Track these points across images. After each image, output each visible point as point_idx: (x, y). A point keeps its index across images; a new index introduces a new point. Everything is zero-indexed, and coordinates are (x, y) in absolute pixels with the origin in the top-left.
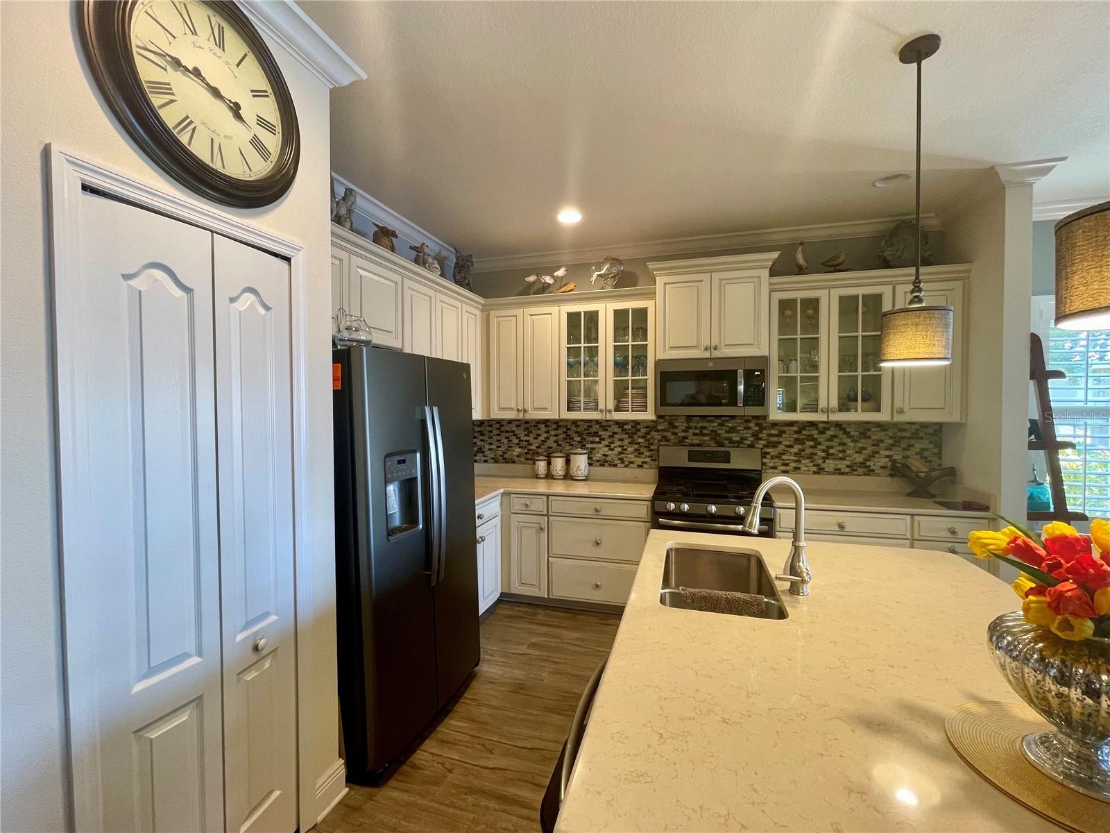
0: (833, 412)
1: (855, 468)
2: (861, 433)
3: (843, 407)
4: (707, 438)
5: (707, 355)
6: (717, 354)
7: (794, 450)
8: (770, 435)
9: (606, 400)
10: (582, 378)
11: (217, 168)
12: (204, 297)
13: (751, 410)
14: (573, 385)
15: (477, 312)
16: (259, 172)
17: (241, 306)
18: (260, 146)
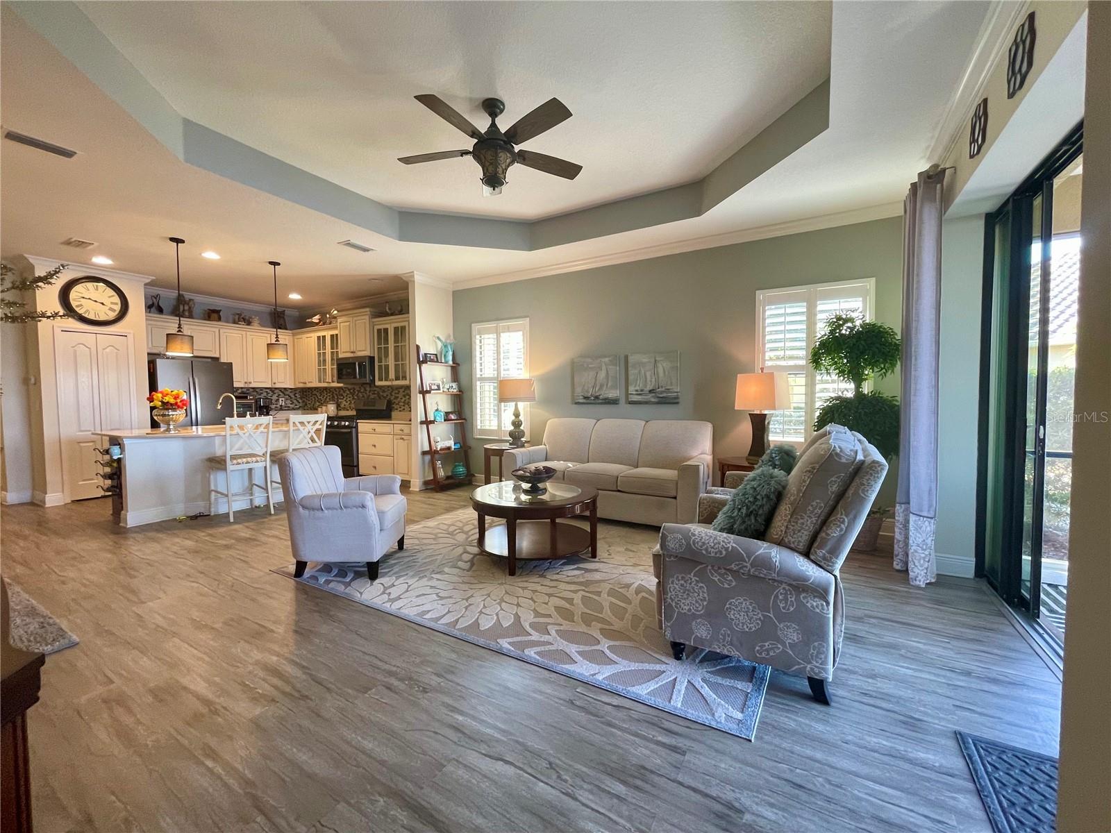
0: (393, 380)
3: (397, 378)
4: (376, 395)
5: (352, 355)
6: (356, 355)
7: (403, 400)
8: (395, 393)
9: (329, 379)
10: (322, 367)
11: (97, 319)
12: (94, 350)
13: (363, 381)
14: (319, 370)
15: (287, 337)
16: (112, 316)
17: (107, 350)
18: (111, 309)
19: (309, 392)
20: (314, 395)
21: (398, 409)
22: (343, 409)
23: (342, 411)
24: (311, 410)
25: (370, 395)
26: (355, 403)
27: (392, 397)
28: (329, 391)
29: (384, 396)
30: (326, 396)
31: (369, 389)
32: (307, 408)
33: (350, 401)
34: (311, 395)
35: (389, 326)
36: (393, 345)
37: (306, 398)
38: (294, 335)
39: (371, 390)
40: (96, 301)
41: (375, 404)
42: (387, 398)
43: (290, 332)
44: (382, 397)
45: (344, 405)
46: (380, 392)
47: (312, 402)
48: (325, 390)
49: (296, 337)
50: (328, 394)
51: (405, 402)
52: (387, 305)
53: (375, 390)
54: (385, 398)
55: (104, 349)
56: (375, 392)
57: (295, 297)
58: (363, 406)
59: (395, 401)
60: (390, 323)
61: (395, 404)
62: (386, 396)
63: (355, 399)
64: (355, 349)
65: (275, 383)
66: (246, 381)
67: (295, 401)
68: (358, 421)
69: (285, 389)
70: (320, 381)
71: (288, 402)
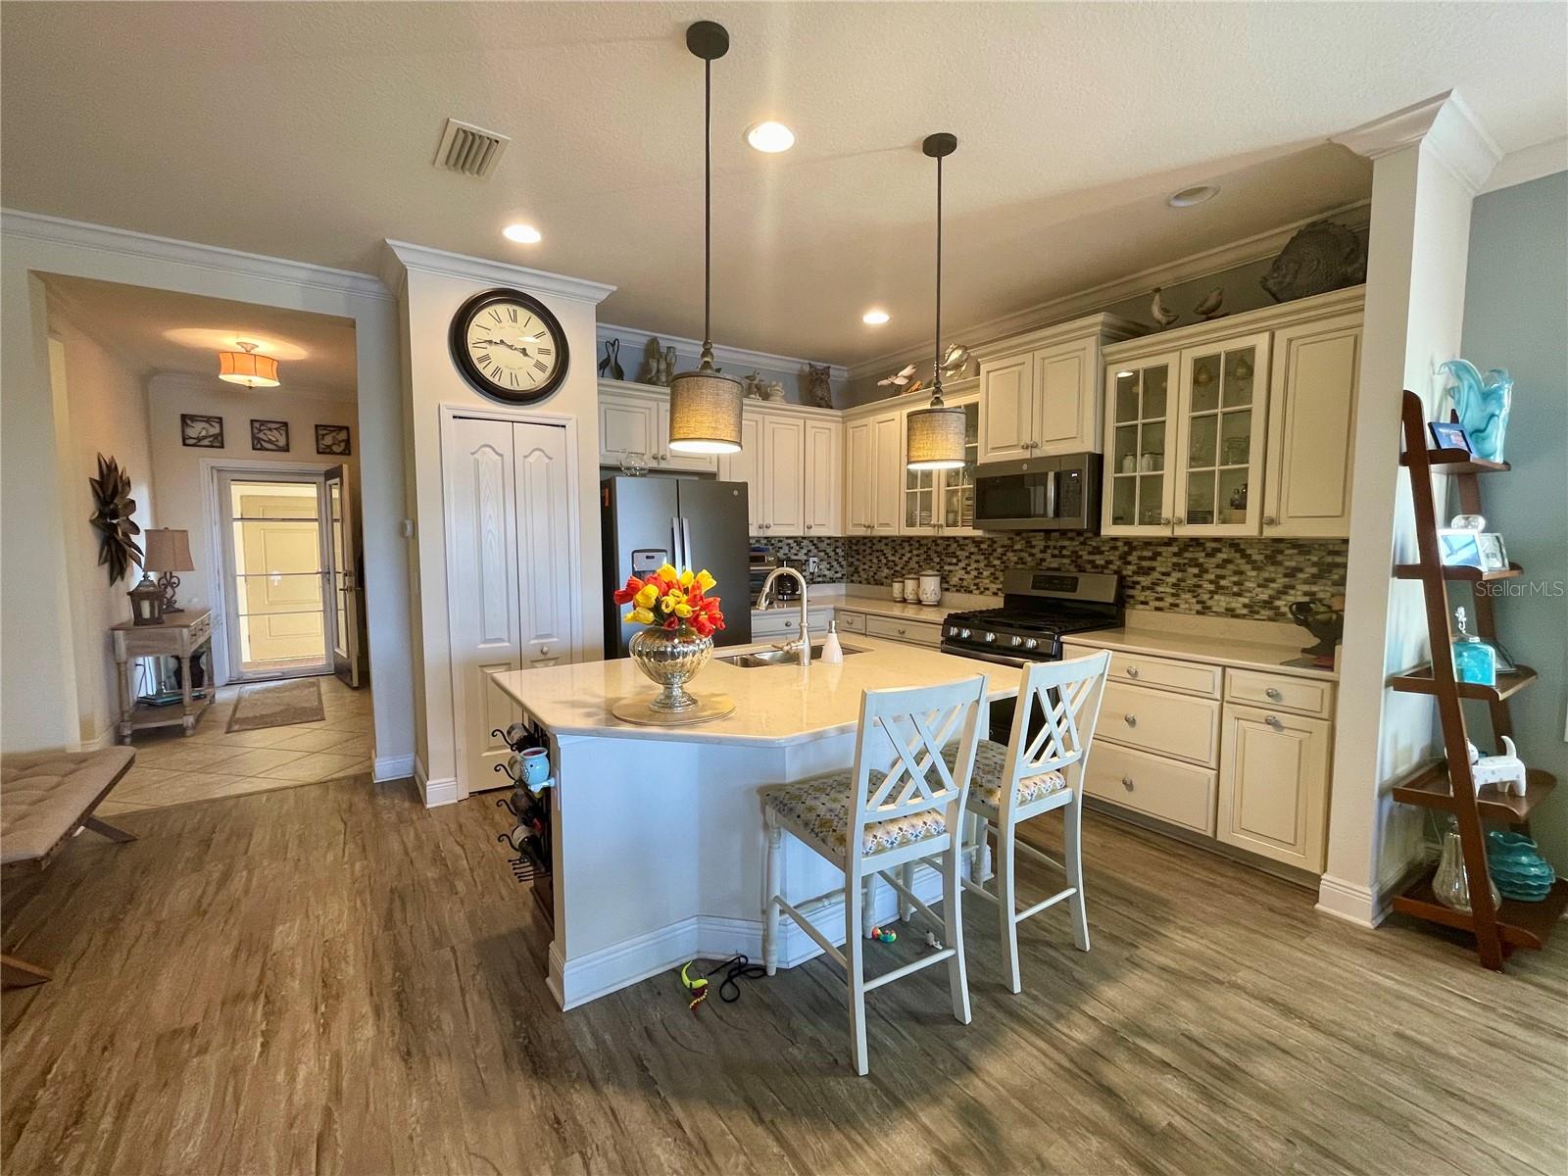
1: (1256, 608)
2: (1266, 557)
3: (1196, 516)
4: (1067, 561)
5: (1026, 455)
6: (1037, 453)
7: (1171, 580)
8: (1141, 558)
9: (938, 514)
10: (919, 490)
11: (515, 387)
12: (508, 458)
13: (1067, 523)
14: (911, 497)
15: (832, 426)
16: (541, 379)
17: (531, 459)
18: (540, 366)
19: (864, 544)
20: (877, 551)
21: (1151, 603)
22: (954, 589)
23: (953, 591)
24: (869, 583)
25: (1044, 560)
26: (994, 578)
27: (1131, 568)
28: (917, 545)
29: (1097, 562)
30: (909, 555)
31: (1043, 543)
32: (859, 579)
33: (976, 569)
34: (868, 551)
35: (1170, 360)
36: (1186, 414)
37: (857, 557)
38: (845, 420)
39: (1048, 547)
40: (513, 347)
41: (1073, 585)
42: (1107, 568)
43: (839, 413)
44: (1090, 566)
45: (960, 579)
46: (1080, 553)
47: (871, 567)
48: (909, 541)
49: (850, 424)
50: (915, 552)
51: (1183, 584)
52: (1157, 297)
53: (1064, 547)
54: (1100, 570)
55: (525, 457)
56: (1065, 552)
57: (876, 318)
58: (1034, 587)
59: (1139, 579)
60: (1179, 349)
61: (1138, 587)
62: (1102, 562)
63: (994, 566)
64: (1036, 438)
65: (809, 528)
66: (761, 522)
67: (835, 564)
68: (1064, 638)
69: (819, 538)
70: (911, 523)
71: (824, 566)
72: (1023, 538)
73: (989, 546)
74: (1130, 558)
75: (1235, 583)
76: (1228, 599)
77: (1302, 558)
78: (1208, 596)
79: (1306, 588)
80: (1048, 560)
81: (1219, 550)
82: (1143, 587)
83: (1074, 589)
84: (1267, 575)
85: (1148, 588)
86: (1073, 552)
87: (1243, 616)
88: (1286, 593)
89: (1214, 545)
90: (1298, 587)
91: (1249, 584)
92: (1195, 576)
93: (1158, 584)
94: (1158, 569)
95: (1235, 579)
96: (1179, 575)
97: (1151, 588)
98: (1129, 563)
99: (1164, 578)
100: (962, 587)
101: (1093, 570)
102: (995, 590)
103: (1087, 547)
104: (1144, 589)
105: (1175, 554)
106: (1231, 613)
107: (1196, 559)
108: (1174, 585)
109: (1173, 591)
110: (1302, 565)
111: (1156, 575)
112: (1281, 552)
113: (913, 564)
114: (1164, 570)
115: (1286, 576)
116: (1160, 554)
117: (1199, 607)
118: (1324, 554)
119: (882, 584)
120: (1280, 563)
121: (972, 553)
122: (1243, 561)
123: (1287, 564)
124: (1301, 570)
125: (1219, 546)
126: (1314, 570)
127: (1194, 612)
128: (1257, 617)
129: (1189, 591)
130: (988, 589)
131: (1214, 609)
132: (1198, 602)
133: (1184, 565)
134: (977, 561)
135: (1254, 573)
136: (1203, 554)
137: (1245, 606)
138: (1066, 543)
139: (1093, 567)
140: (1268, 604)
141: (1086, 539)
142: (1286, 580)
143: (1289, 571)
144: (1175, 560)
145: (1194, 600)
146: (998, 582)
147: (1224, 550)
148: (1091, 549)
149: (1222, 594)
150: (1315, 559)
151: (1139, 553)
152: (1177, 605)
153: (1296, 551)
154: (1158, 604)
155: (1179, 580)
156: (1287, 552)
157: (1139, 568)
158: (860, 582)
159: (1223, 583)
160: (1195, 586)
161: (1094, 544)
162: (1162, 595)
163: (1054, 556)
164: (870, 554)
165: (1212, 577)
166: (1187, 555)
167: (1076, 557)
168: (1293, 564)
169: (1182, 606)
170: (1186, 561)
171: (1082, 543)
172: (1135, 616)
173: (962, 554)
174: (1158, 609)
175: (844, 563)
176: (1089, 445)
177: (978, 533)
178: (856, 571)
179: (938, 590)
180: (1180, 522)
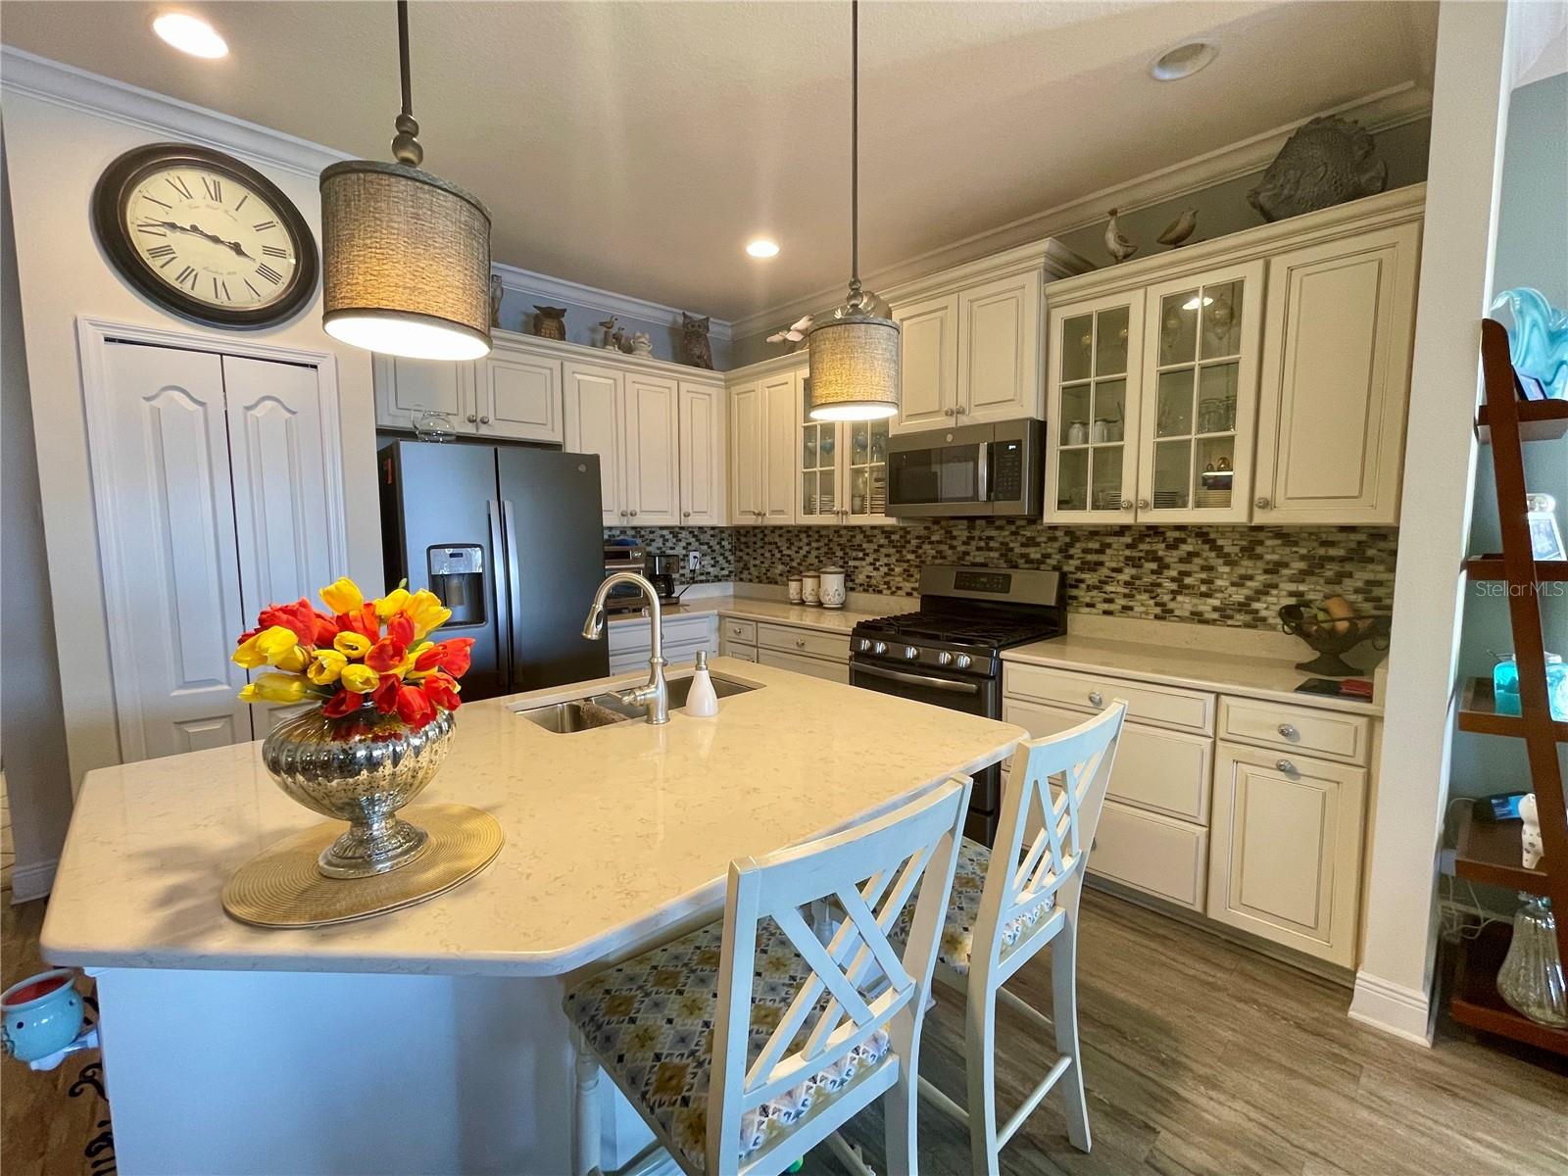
1: (1229, 612)
2: (1243, 549)
3: (1167, 498)
5: (950, 423)
9: (842, 498)
10: (818, 469)
11: (222, 301)
12: (216, 411)
13: (1004, 508)
14: (809, 478)
15: (713, 391)
16: (269, 292)
17: (258, 412)
18: (264, 271)
19: (755, 536)
20: (770, 543)
21: (1099, 606)
22: (861, 589)
23: (859, 592)
24: (760, 582)
25: (966, 553)
26: (908, 575)
27: (1075, 563)
28: (816, 536)
29: (1032, 556)
30: (807, 548)
31: (966, 534)
32: (749, 577)
33: (886, 565)
34: (760, 544)
35: (1134, 300)
36: (1153, 368)
37: (747, 550)
38: (728, 385)
39: (972, 538)
40: (215, 240)
41: (1005, 583)
42: (1043, 563)
43: (721, 375)
44: (1023, 561)
45: (868, 577)
46: (1011, 545)
47: (762, 562)
48: (805, 532)
49: (735, 390)
50: (814, 545)
51: (1137, 582)
52: (1112, 222)
53: (991, 538)
54: (1036, 566)
55: (248, 408)
56: (992, 544)
57: (762, 249)
58: (956, 588)
59: (1083, 576)
60: (1145, 286)
61: (1083, 586)
62: (1038, 556)
63: (908, 561)
64: (963, 401)
65: (687, 515)
66: (623, 508)
67: (720, 559)
68: (1004, 654)
69: (701, 528)
70: (809, 510)
71: (707, 561)
72: (941, 528)
73: (901, 537)
74: (1072, 551)
75: (1203, 582)
76: (1195, 601)
77: (1287, 550)
78: (1170, 596)
79: (1293, 587)
80: (972, 554)
81: (1184, 541)
82: (1088, 586)
83: (1007, 590)
84: (1242, 571)
85: (1095, 587)
86: (1002, 544)
87: (1213, 622)
88: (1267, 593)
89: (1177, 534)
90: (1282, 585)
91: (1219, 583)
92: (1153, 572)
93: (1106, 583)
94: (1107, 564)
95: (1204, 576)
96: (1133, 571)
97: (1099, 587)
98: (1071, 557)
99: (1114, 575)
100: (871, 586)
101: (1027, 566)
102: (909, 590)
103: (1019, 538)
104: (1089, 588)
105: (1128, 546)
106: (1197, 617)
107: (1155, 552)
108: (1127, 583)
109: (1127, 591)
110: (1286, 559)
111: (1104, 572)
112: (1261, 543)
113: (812, 559)
114: (1114, 565)
115: (1266, 572)
116: (1109, 546)
117: (1158, 610)
118: (1315, 544)
119: (776, 583)
120: (1260, 557)
121: (881, 546)
122: (1213, 554)
123: (1268, 557)
124: (1286, 565)
125: (1183, 536)
126: (1302, 565)
127: (1152, 617)
128: (1230, 622)
129: (1145, 591)
130: (899, 588)
131: (1177, 613)
132: (1157, 604)
133: (1140, 559)
134: (887, 556)
135: (1227, 569)
136: (1163, 546)
137: (1215, 609)
138: (993, 533)
139: (1027, 562)
140: (1244, 607)
141: (1018, 528)
142: (1269, 576)
143: (1270, 567)
144: (1128, 553)
145: (1152, 602)
146: (913, 579)
147: (1189, 540)
148: (1024, 540)
149: (1186, 595)
150: (1303, 551)
151: (1084, 545)
152: (1131, 608)
153: (1279, 542)
154: (1106, 606)
155: (1132, 577)
156: (1269, 543)
157: (1082, 563)
158: (751, 581)
159: (1188, 581)
160: (1152, 585)
161: (1028, 534)
162: (1112, 595)
163: (979, 549)
164: (762, 547)
165: (1174, 573)
166: (1142, 547)
167: (1006, 551)
168: (1275, 557)
169: (1136, 609)
170: (1142, 554)
171: (1013, 533)
172: (1080, 621)
173: (870, 547)
174: (1106, 613)
175: (731, 558)
176: (1030, 410)
177: (891, 521)
178: (746, 567)
179: (842, 590)
180: (1146, 505)
